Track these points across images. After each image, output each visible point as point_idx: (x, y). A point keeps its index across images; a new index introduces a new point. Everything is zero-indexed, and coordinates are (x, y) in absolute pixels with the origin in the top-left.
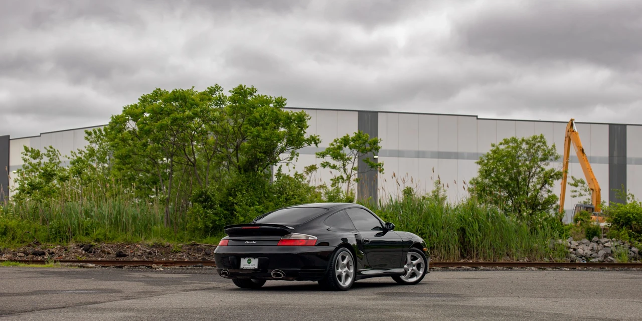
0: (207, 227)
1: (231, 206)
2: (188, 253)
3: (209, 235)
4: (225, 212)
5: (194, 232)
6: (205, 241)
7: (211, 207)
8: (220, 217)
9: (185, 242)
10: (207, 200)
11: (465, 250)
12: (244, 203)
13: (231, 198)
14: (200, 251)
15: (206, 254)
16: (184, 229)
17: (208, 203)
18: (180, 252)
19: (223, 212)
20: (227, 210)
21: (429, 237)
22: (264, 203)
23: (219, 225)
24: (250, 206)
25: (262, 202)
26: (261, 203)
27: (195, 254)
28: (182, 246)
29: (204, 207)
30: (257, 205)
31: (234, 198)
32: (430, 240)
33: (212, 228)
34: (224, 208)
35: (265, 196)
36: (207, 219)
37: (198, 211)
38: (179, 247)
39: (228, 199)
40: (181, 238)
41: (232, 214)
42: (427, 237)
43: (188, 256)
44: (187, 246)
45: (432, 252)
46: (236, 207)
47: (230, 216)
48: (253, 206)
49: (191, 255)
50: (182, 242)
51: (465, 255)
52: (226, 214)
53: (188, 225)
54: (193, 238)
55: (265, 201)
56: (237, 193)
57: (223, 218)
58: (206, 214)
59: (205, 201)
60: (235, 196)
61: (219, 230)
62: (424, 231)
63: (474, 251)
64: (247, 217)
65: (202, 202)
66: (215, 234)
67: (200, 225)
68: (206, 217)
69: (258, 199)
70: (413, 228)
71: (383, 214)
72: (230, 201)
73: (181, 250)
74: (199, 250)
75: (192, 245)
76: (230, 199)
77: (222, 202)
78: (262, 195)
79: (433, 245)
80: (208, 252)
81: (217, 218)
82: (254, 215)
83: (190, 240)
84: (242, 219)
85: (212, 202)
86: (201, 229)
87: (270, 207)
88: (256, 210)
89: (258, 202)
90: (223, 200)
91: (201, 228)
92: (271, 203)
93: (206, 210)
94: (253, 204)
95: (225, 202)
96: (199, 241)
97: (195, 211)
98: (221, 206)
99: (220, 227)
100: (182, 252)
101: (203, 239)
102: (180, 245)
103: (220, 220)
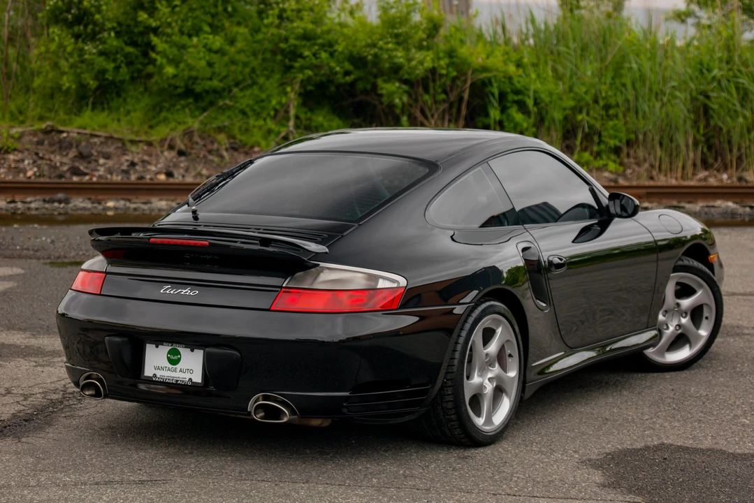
0: (82, 86)
1: (142, 34)
2: (37, 154)
3: (87, 105)
4: (130, 49)
5: (52, 96)
6: (79, 121)
7: (93, 37)
8: (115, 60)
9: (28, 123)
10: (83, 19)
11: (710, 148)
12: (176, 29)
13: (143, 16)
14: (66, 148)
15: (81, 156)
16: (28, 89)
17: (86, 26)
18: (15, 150)
19: (122, 49)
20: (133, 44)
21: (625, 116)
22: (223, 29)
23: (113, 83)
24: (190, 36)
25: (219, 24)
26: (217, 27)
27: (52, 157)
28: (22, 135)
29: (77, 37)
30: (207, 33)
31: (151, 15)
32: (626, 123)
33: (97, 89)
34: (126, 38)
35: (225, 10)
36: (84, 66)
37: (61, 46)
38: (13, 137)
39: (135, 19)
40: (20, 112)
41: (145, 54)
42: (621, 115)
43: (35, 162)
44: (34, 133)
45: (632, 152)
46: (155, 40)
47: (141, 59)
48: (197, 35)
49: (42, 158)
50: (22, 122)
51: (710, 160)
52: (130, 53)
53: (37, 82)
54: (48, 115)
55: (227, 24)
56: (158, 5)
57: (123, 65)
58: (81, 55)
59: (79, 20)
60: (152, 11)
61: (114, 95)
62: (612, 101)
63: (731, 151)
64: (182, 65)
65: (70, 25)
66: (102, 103)
67: (66, 82)
68: (82, 62)
69: (209, 19)
70: (586, 93)
71: (514, 56)
72: (141, 22)
73: (18, 146)
74: (63, 146)
75: (47, 132)
76: (140, 19)
77: (119, 24)
78: (220, 8)
79: (633, 136)
80: (85, 152)
81: (111, 66)
82: (200, 59)
83: (41, 119)
84: (170, 70)
85: (95, 23)
86: (68, 91)
87: (239, 38)
88: (205, 46)
89: (211, 25)
90: (122, 19)
91: (69, 88)
92: (242, 30)
93: (80, 44)
94: (197, 31)
95: (129, 26)
96: (64, 123)
97: (53, 47)
98: (118, 34)
99: (116, 87)
100: (19, 151)
101: (73, 117)
102: (16, 131)
103: (117, 68)
